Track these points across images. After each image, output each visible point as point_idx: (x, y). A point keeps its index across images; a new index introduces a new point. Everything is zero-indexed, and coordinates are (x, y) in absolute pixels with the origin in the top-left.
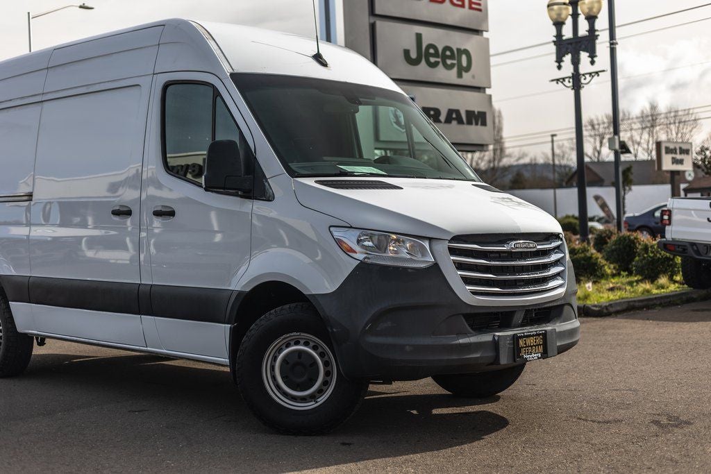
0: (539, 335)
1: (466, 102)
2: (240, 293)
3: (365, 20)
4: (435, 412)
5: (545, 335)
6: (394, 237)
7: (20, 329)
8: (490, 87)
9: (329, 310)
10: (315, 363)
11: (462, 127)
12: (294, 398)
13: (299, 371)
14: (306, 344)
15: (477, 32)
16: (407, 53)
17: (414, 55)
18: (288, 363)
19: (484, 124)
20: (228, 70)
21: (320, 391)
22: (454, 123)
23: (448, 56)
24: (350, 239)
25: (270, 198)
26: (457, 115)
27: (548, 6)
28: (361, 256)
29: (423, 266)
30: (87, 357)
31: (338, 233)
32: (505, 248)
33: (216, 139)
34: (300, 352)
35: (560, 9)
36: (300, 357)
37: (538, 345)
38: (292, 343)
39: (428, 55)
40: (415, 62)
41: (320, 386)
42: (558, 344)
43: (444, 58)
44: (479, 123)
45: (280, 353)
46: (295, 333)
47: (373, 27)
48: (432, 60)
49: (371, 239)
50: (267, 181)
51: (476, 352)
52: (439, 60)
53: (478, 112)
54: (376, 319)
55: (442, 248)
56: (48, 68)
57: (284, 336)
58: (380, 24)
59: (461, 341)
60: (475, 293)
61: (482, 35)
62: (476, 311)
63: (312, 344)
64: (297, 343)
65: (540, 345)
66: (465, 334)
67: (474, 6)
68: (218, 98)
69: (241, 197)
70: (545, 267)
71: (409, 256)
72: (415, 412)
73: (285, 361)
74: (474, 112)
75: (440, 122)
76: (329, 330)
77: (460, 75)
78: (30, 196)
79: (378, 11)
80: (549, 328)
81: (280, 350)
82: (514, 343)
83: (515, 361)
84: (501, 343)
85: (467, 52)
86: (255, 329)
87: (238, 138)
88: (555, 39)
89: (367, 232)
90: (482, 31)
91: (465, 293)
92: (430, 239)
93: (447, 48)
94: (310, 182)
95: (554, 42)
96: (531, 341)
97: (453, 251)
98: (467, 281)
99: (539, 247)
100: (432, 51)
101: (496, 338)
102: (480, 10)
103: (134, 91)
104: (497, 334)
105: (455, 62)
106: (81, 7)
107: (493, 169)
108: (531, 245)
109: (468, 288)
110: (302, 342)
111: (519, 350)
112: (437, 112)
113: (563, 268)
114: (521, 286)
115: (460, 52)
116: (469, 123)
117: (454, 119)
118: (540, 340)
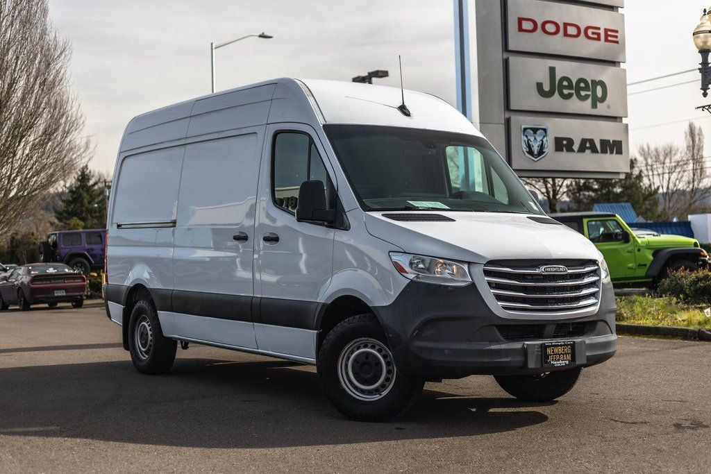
0: (567, 345)
1: (600, 131)
2: (324, 305)
3: (498, 56)
4: (491, 410)
5: (573, 346)
6: (441, 261)
7: (166, 334)
8: (626, 117)
9: (386, 319)
10: (379, 363)
11: (595, 155)
12: (362, 391)
13: (366, 369)
14: (373, 347)
15: (614, 63)
16: (539, 86)
17: (547, 88)
18: (358, 362)
19: (620, 152)
20: (321, 122)
21: (383, 386)
22: (588, 152)
23: (581, 88)
24: (404, 261)
25: (347, 228)
26: (590, 144)
27: (694, 34)
28: (412, 276)
29: (462, 284)
30: (223, 361)
31: (396, 258)
32: (537, 271)
33: (311, 179)
34: (368, 354)
35: (706, 37)
36: (367, 358)
37: (566, 354)
38: (362, 346)
39: (561, 87)
40: (548, 95)
41: (383, 382)
42: (588, 354)
43: (578, 89)
44: (615, 152)
45: (352, 354)
46: (363, 338)
47: (506, 63)
48: (566, 92)
49: (423, 262)
50: (345, 214)
51: (506, 357)
52: (573, 91)
53: (613, 141)
54: (421, 327)
55: (478, 270)
56: (190, 117)
57: (356, 340)
58: (513, 60)
59: (493, 347)
60: (505, 308)
61: (619, 66)
62: (508, 323)
63: (377, 347)
64: (365, 346)
65: (568, 354)
66: (497, 342)
67: (610, 38)
68: (313, 145)
69: (327, 226)
70: (579, 288)
71: (450, 277)
72: (474, 410)
73: (355, 360)
74: (609, 141)
75: (573, 151)
76: (387, 335)
77: (594, 106)
78: (174, 223)
79: (511, 47)
80: (578, 340)
81: (352, 352)
82: (542, 351)
83: (542, 366)
84: (530, 351)
85: (602, 84)
86: (332, 335)
87: (325, 179)
88: (700, 66)
89: (420, 257)
90: (619, 63)
91: (497, 307)
92: (469, 263)
93: (581, 80)
94: (378, 215)
95: (699, 69)
96: (560, 350)
97: (487, 273)
98: (499, 298)
99: (569, 271)
100: (565, 83)
101: (525, 346)
102: (617, 42)
103: (252, 138)
104: (526, 343)
105: (590, 93)
106: (260, 36)
107: (694, 191)
108: (561, 270)
109: (499, 303)
110: (370, 345)
111: (547, 356)
112: (571, 142)
113: (598, 289)
114: (551, 304)
115: (595, 83)
116: (604, 151)
117: (588, 148)
118: (568, 350)
